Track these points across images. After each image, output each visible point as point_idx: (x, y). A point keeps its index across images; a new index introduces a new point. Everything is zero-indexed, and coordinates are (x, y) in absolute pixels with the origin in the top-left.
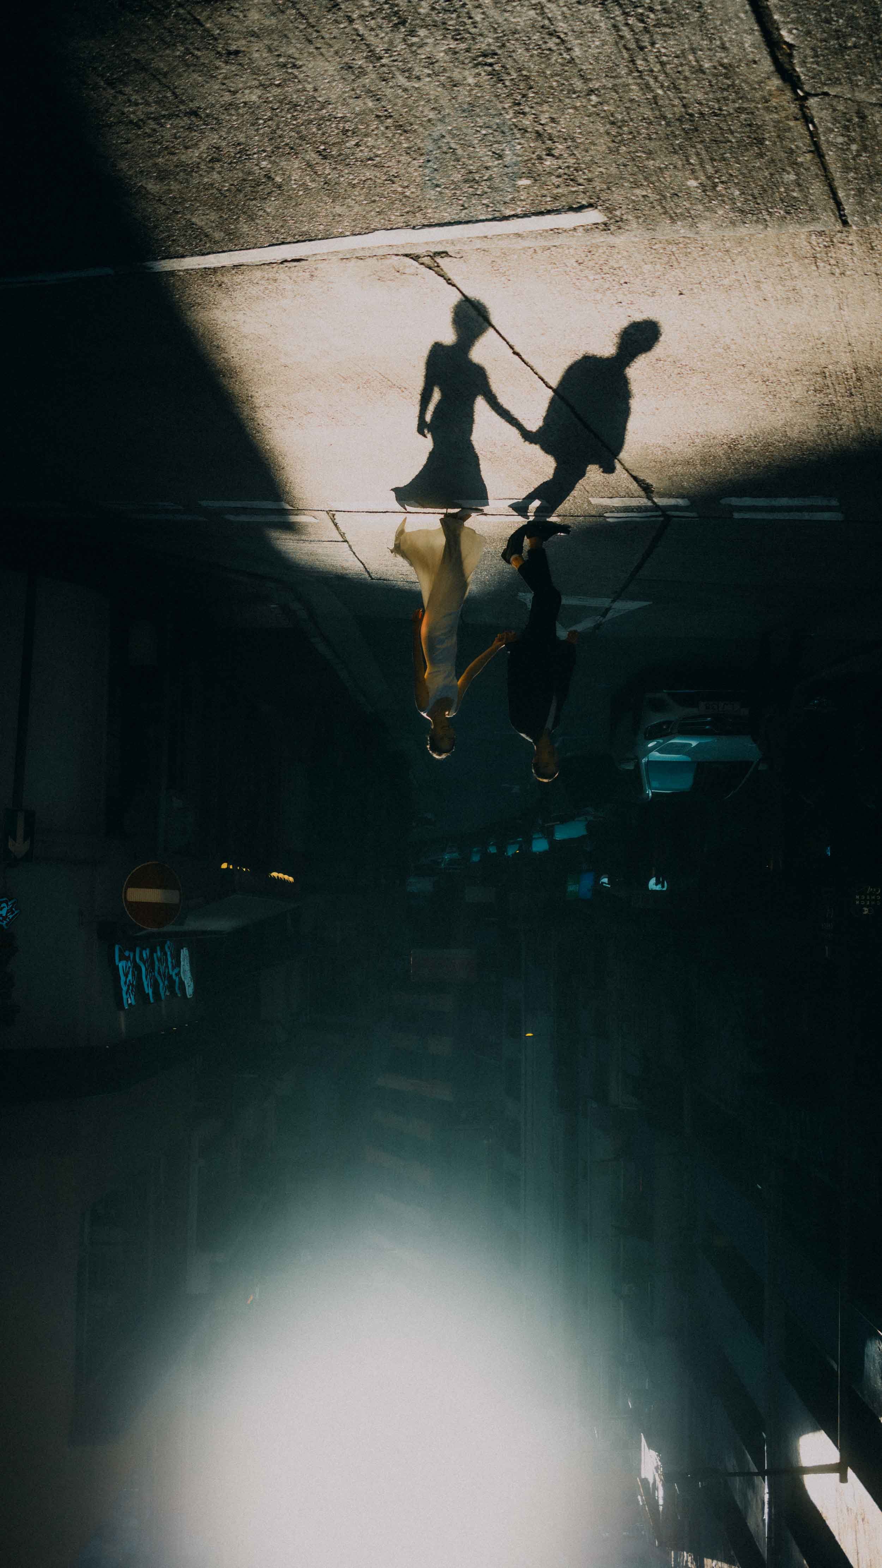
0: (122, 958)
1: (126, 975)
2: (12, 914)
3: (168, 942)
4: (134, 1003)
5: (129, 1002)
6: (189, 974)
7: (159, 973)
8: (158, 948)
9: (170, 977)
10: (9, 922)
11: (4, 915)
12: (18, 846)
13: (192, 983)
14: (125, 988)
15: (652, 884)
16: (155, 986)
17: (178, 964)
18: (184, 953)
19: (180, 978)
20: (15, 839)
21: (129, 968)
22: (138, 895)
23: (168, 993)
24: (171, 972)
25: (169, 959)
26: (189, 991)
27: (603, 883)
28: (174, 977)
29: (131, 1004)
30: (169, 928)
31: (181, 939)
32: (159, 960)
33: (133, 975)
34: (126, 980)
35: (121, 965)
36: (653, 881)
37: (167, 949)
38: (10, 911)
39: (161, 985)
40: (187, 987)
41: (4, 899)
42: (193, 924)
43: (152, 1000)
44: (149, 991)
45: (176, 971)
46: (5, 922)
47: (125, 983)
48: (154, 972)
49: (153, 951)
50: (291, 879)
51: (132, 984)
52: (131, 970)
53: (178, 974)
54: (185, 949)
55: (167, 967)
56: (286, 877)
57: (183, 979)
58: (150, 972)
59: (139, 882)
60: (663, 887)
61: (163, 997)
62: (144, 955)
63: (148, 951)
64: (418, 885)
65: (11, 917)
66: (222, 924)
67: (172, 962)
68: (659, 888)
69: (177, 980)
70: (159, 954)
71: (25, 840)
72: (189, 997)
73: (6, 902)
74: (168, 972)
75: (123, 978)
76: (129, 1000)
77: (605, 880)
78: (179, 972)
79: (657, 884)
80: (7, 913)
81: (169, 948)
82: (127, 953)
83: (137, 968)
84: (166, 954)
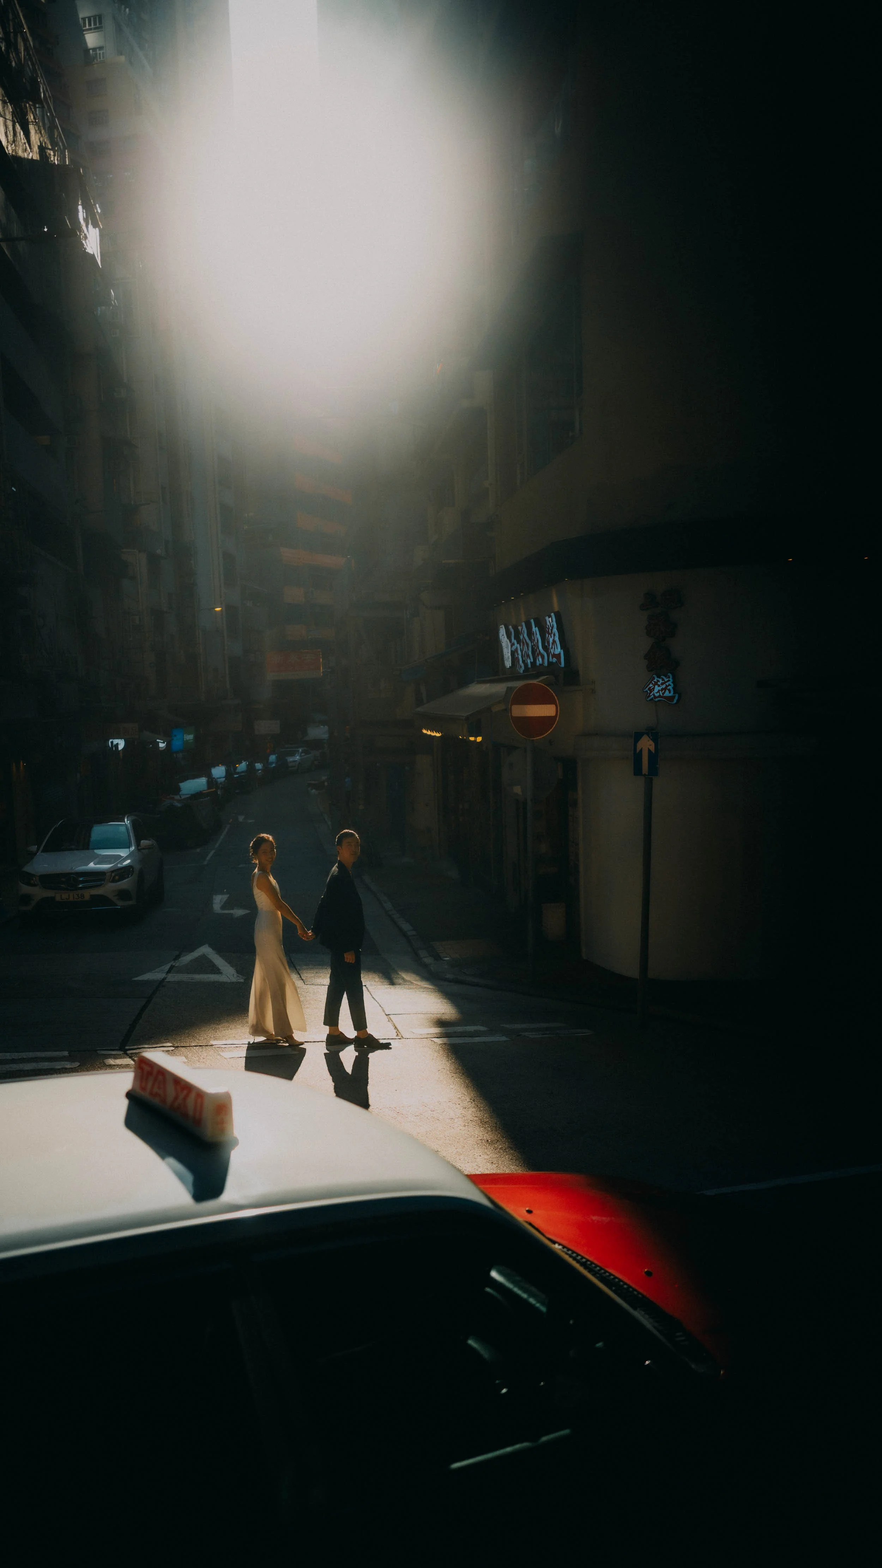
0: (558, 656)
1: (554, 641)
2: (650, 687)
3: (521, 671)
4: (547, 618)
5: (550, 619)
6: (504, 645)
7: (528, 645)
8: (530, 666)
9: (519, 642)
10: (652, 680)
11: (656, 686)
12: (646, 744)
13: (501, 638)
14: (555, 630)
15: (121, 744)
16: (530, 634)
17: (513, 653)
18: (508, 664)
19: (510, 641)
20: (649, 751)
21: (552, 647)
22: (547, 710)
23: (520, 628)
24: (518, 645)
25: (520, 657)
26: (502, 631)
27: (164, 743)
28: (515, 642)
29: (549, 618)
30: (518, 684)
31: (512, 675)
32: (528, 656)
33: (548, 642)
34: (554, 637)
35: (558, 650)
36: (121, 747)
37: (522, 665)
38: (651, 690)
39: (525, 635)
40: (505, 634)
41: (657, 700)
42: (499, 688)
43: (532, 621)
44: (535, 629)
45: (514, 647)
46: (655, 680)
47: (554, 635)
48: (532, 646)
49: (534, 664)
50: (424, 731)
51: (549, 634)
52: (551, 646)
53: (513, 645)
54: (508, 667)
55: (522, 651)
56: (429, 733)
57: (508, 640)
58: (534, 645)
59: (546, 722)
60: (112, 742)
61: (524, 624)
62: (540, 659)
63: (538, 663)
64: (318, 732)
65: (651, 685)
66: (479, 689)
67: (518, 654)
68: (116, 741)
69: (513, 640)
70: (529, 661)
71: (641, 751)
72: (503, 626)
73: (655, 697)
74: (520, 646)
75: (557, 639)
76: (551, 621)
77: (161, 745)
78: (511, 646)
79: (118, 744)
80: (654, 689)
81: (521, 667)
82: (555, 660)
83: (546, 648)
84: (523, 661)
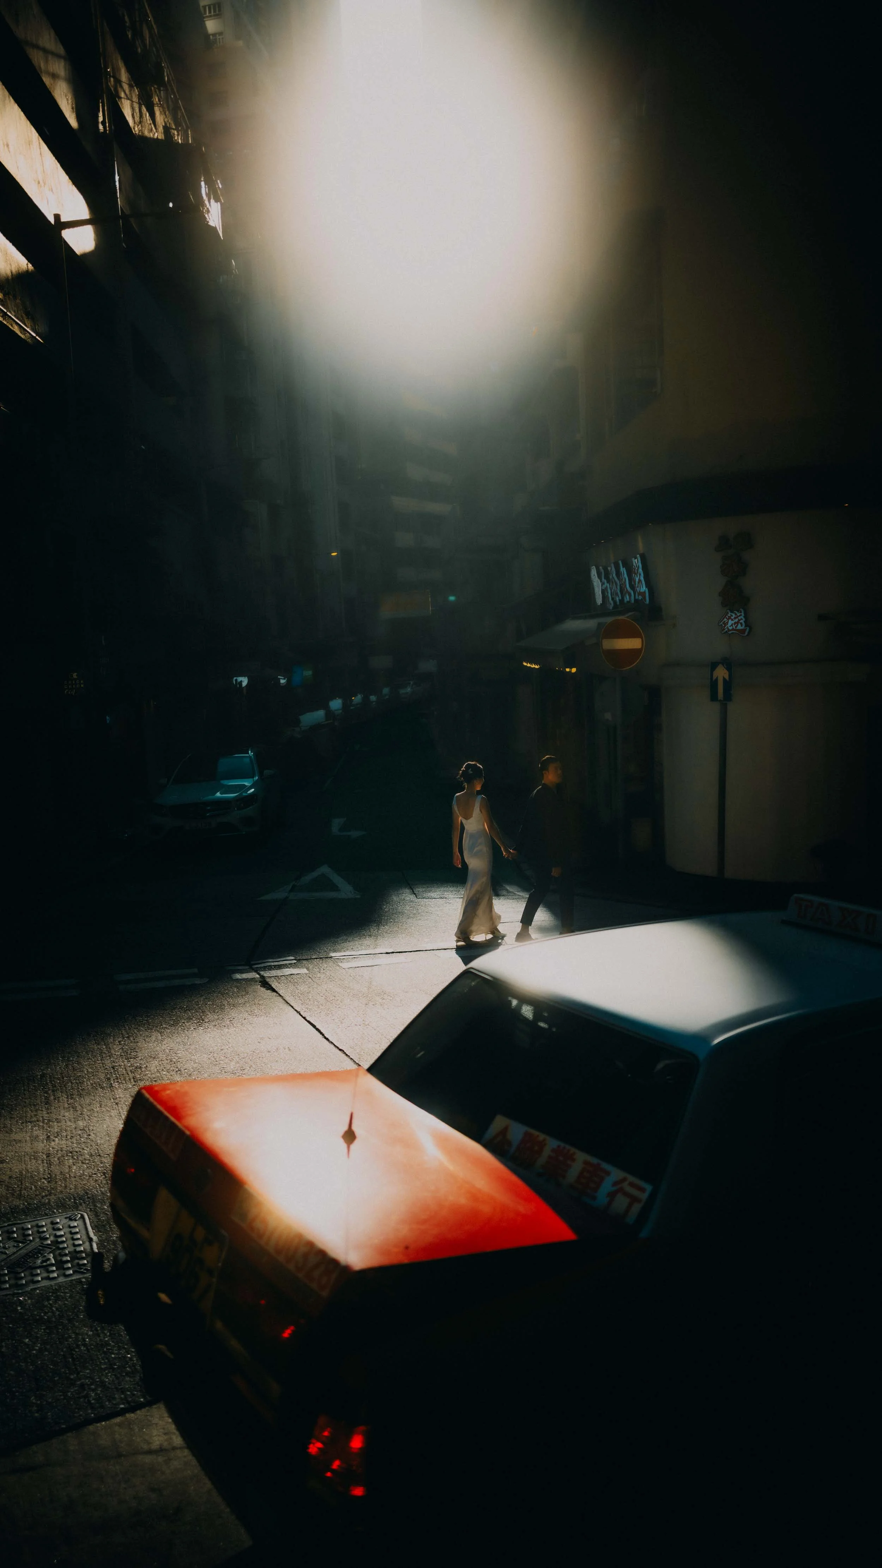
0: (643, 594)
1: (640, 581)
2: (725, 621)
3: (611, 608)
4: (633, 559)
5: (636, 560)
6: (595, 584)
7: (616, 584)
8: (618, 603)
9: (608, 582)
10: (726, 615)
11: (730, 621)
12: (721, 673)
13: (592, 577)
14: (640, 570)
15: (245, 681)
16: (618, 574)
17: (603, 592)
18: (599, 600)
19: (601, 581)
20: (724, 679)
21: (638, 587)
22: (634, 643)
23: (609, 568)
24: (608, 584)
25: (610, 595)
26: (594, 572)
27: (284, 679)
28: (606, 582)
29: (635, 559)
30: (609, 620)
31: (603, 611)
32: (617, 594)
33: (635, 582)
34: (640, 577)
35: (644, 589)
36: (245, 684)
37: (612, 602)
38: (726, 624)
39: (614, 575)
40: (596, 574)
41: (730, 632)
42: (591, 624)
43: (620, 562)
44: (623, 570)
45: (604, 586)
46: (729, 615)
47: (640, 575)
48: (620, 585)
49: (622, 601)
50: (525, 664)
51: (635, 574)
52: (637, 585)
53: (603, 584)
54: (599, 604)
55: (611, 590)
56: (529, 665)
57: (599, 581)
58: (623, 584)
59: (633, 653)
60: (236, 680)
61: (613, 565)
62: (628, 597)
63: (626, 601)
64: (429, 666)
65: (725, 620)
66: (574, 625)
67: (608, 593)
68: (240, 679)
69: (603, 579)
70: (617, 599)
71: (717, 680)
72: (594, 567)
73: (729, 630)
74: (610, 585)
75: (642, 578)
76: (637, 562)
77: (283, 681)
78: (602, 586)
79: (241, 681)
80: (728, 622)
81: (610, 604)
82: (640, 597)
83: (632, 587)
84: (613, 599)
